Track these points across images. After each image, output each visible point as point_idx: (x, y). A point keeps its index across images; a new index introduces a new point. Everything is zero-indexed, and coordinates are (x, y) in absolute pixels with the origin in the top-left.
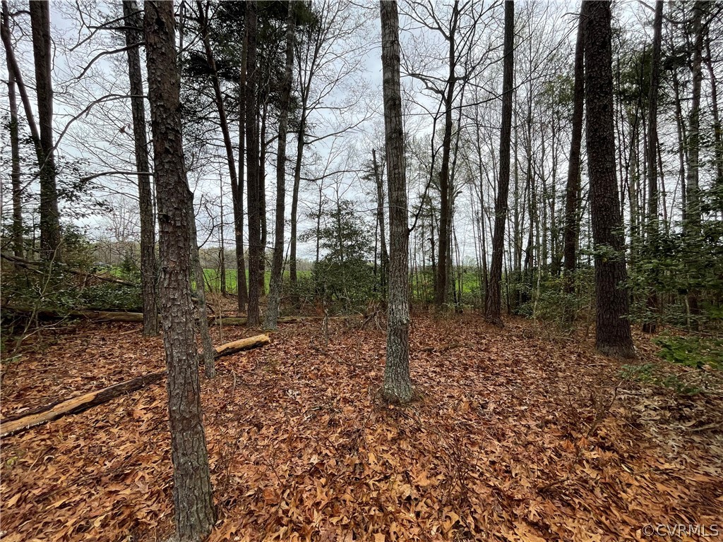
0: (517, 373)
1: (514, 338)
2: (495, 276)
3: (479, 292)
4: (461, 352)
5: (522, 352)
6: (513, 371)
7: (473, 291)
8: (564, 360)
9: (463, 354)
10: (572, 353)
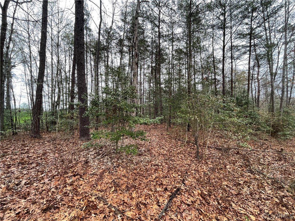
0: (44, 159)
1: (46, 142)
2: (36, 113)
3: (30, 122)
4: (7, 158)
5: (48, 148)
6: (41, 159)
7: (25, 122)
8: (67, 146)
9: (8, 160)
10: (71, 143)
